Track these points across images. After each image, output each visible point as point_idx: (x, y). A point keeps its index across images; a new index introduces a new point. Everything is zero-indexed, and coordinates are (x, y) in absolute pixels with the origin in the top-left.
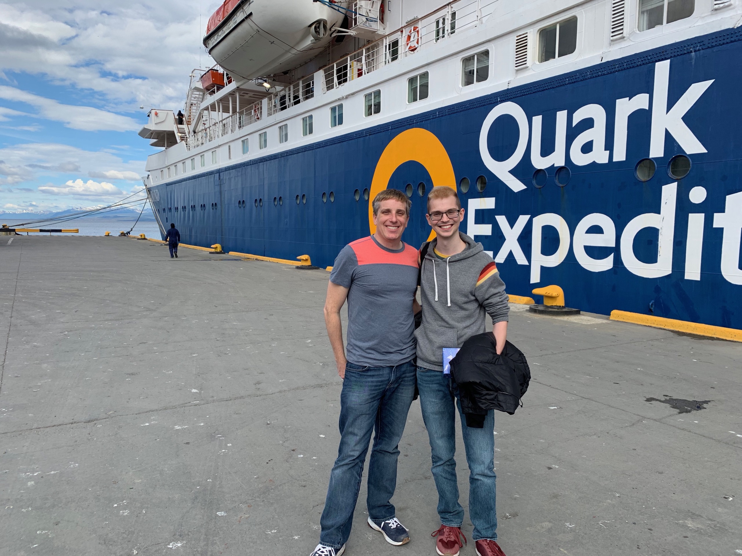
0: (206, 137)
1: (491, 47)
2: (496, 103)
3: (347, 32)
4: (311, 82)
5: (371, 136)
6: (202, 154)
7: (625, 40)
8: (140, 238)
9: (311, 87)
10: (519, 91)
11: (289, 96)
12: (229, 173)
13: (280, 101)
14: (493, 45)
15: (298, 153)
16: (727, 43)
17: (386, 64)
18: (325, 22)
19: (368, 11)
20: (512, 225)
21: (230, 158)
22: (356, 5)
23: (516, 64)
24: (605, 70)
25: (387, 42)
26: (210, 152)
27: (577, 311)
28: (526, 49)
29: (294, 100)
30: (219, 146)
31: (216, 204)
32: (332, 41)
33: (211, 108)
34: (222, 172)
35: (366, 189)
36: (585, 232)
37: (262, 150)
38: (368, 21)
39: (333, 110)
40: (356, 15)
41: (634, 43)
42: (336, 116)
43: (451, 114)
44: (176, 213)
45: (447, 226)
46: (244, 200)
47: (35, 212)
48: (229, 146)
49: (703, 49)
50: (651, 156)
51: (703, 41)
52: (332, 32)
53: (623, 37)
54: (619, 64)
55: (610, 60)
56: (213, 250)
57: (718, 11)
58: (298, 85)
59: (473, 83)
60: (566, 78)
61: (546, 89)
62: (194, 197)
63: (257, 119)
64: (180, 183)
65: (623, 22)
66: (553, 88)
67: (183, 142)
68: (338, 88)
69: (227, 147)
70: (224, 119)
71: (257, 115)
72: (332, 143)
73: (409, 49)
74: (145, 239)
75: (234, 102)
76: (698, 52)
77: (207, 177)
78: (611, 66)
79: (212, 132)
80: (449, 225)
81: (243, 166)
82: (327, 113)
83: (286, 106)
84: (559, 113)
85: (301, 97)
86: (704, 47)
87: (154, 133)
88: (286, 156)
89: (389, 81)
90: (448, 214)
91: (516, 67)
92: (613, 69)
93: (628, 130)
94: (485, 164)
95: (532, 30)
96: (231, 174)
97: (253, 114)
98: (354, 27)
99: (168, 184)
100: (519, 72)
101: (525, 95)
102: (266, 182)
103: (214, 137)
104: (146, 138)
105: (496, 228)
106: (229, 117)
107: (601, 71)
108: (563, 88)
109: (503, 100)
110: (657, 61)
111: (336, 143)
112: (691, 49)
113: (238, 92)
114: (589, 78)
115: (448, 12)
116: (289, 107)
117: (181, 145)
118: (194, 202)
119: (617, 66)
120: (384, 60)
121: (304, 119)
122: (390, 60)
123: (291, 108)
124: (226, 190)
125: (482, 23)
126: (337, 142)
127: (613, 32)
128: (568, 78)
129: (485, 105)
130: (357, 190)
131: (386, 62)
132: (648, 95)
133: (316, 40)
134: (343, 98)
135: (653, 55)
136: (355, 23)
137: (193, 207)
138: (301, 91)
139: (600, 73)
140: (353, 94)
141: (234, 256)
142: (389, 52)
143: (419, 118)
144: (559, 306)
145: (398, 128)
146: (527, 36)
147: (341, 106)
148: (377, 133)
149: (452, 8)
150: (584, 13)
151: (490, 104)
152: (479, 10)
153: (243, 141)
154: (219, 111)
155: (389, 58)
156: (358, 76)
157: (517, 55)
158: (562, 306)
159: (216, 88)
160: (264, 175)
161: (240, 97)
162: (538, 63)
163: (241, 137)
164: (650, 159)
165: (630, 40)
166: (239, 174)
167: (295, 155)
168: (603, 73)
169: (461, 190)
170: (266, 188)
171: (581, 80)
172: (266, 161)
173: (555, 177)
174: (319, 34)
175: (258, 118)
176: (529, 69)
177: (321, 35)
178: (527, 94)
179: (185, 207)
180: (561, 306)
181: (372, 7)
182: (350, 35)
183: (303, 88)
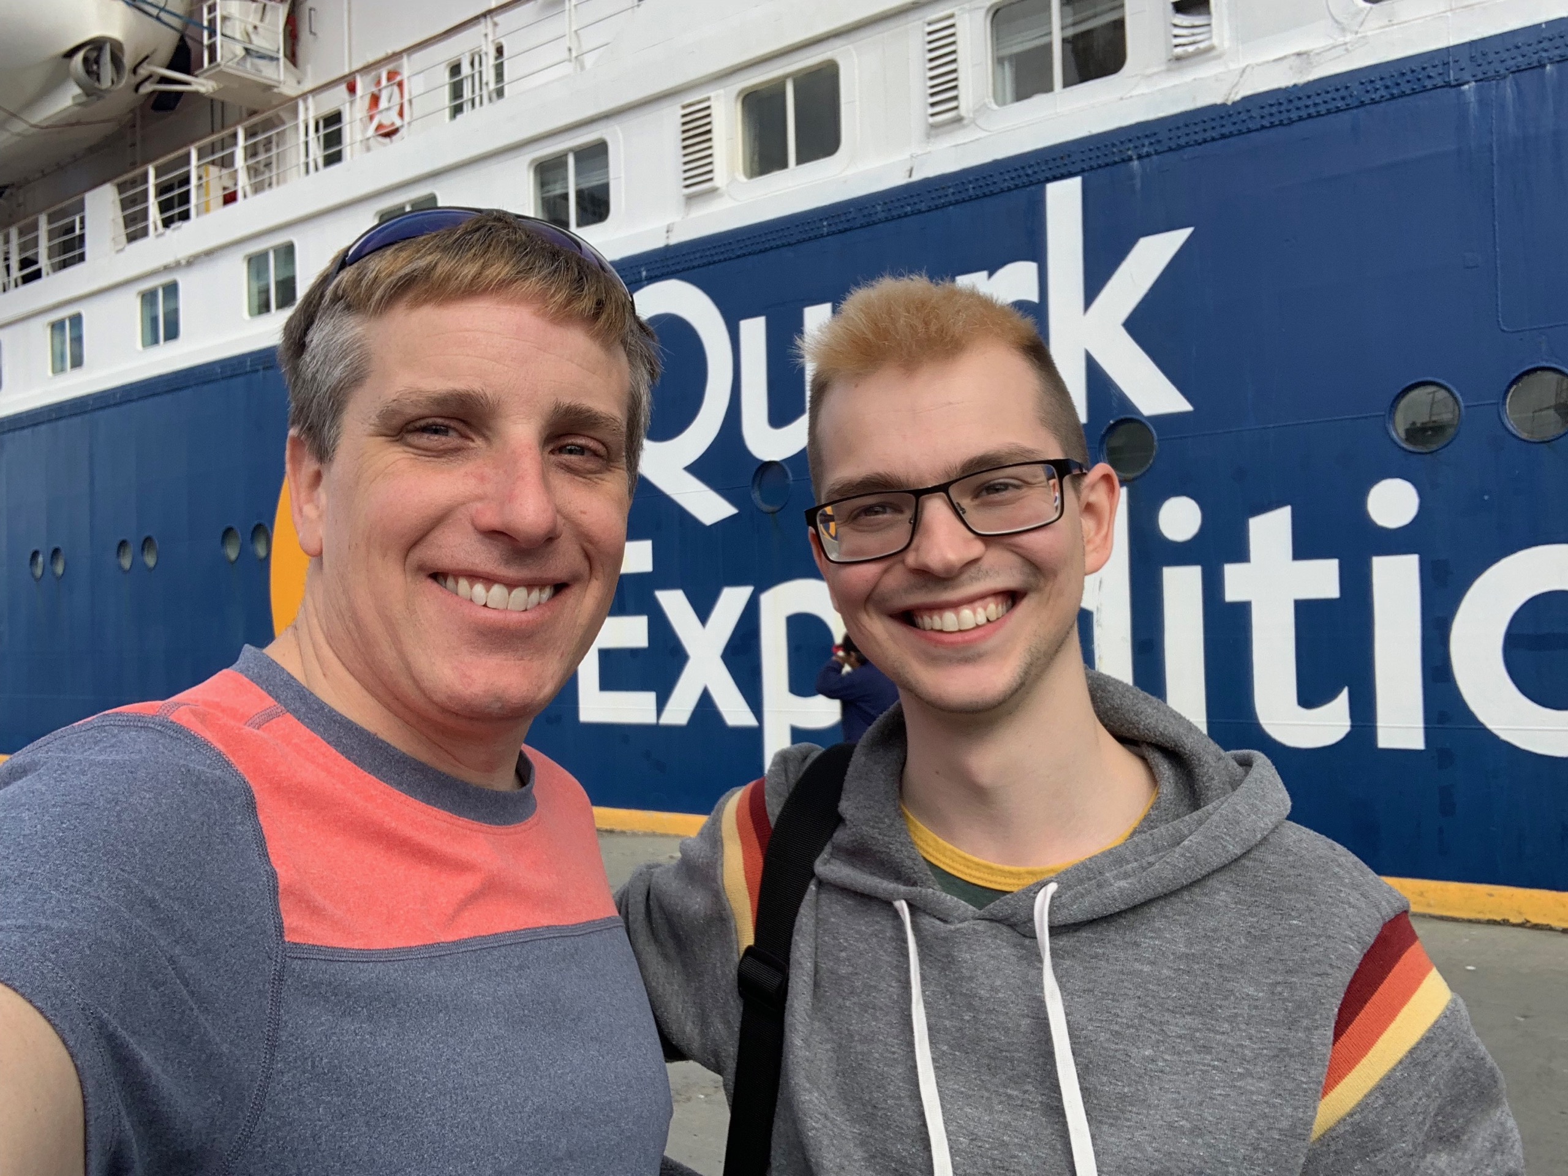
1: (614, 134)
2: (637, 284)
3: (187, 84)
4: (78, 218)
7: (964, 127)
9: (78, 232)
10: (698, 251)
11: (7, 258)
14: (618, 129)
16: (1213, 139)
17: (307, 172)
18: (117, 47)
19: (250, 29)
20: (703, 616)
22: (212, 9)
23: (685, 179)
24: (921, 201)
25: (310, 112)
28: (710, 140)
29: (21, 270)
32: (142, 106)
35: (261, 526)
38: (249, 58)
39: (148, 298)
40: (212, 33)
41: (987, 134)
42: (158, 317)
45: (966, 613)
49: (1157, 153)
51: (1155, 134)
52: (138, 79)
53: (959, 120)
54: (956, 185)
55: (931, 175)
57: (1184, 63)
58: (35, 227)
60: (821, 220)
61: (772, 248)
65: (956, 79)
66: (790, 244)
68: (162, 235)
73: (376, 131)
76: (1146, 160)
78: (936, 190)
80: (982, 597)
82: (130, 305)
84: (808, 311)
85: (44, 262)
86: (1159, 148)
90: (966, 502)
91: (687, 186)
92: (940, 197)
95: (721, 91)
98: (208, 71)
100: (694, 201)
101: (715, 262)
105: (660, 626)
108: (815, 244)
109: (656, 276)
110: (1049, 180)
111: (158, 395)
112: (1130, 153)
114: (880, 221)
115: (486, 35)
119: (952, 190)
120: (302, 159)
121: (56, 327)
122: (320, 162)
123: (13, 291)
125: (582, 68)
127: (933, 105)
128: (827, 219)
130: (229, 530)
131: (307, 165)
132: (1034, 266)
133: (88, 96)
134: (179, 263)
135: (1038, 164)
136: (212, 58)
138: (44, 243)
139: (909, 208)
140: (209, 253)
142: (316, 139)
146: (708, 108)
147: (171, 290)
149: (495, 25)
150: (854, 53)
152: (573, 34)
155: (318, 155)
156: (225, 204)
157: (685, 155)
162: (743, 179)
165: (977, 125)
168: (917, 207)
171: (862, 227)
174: (98, 79)
176: (721, 195)
177: (106, 83)
178: (720, 261)
181: (262, 20)
182: (196, 94)
183: (52, 235)
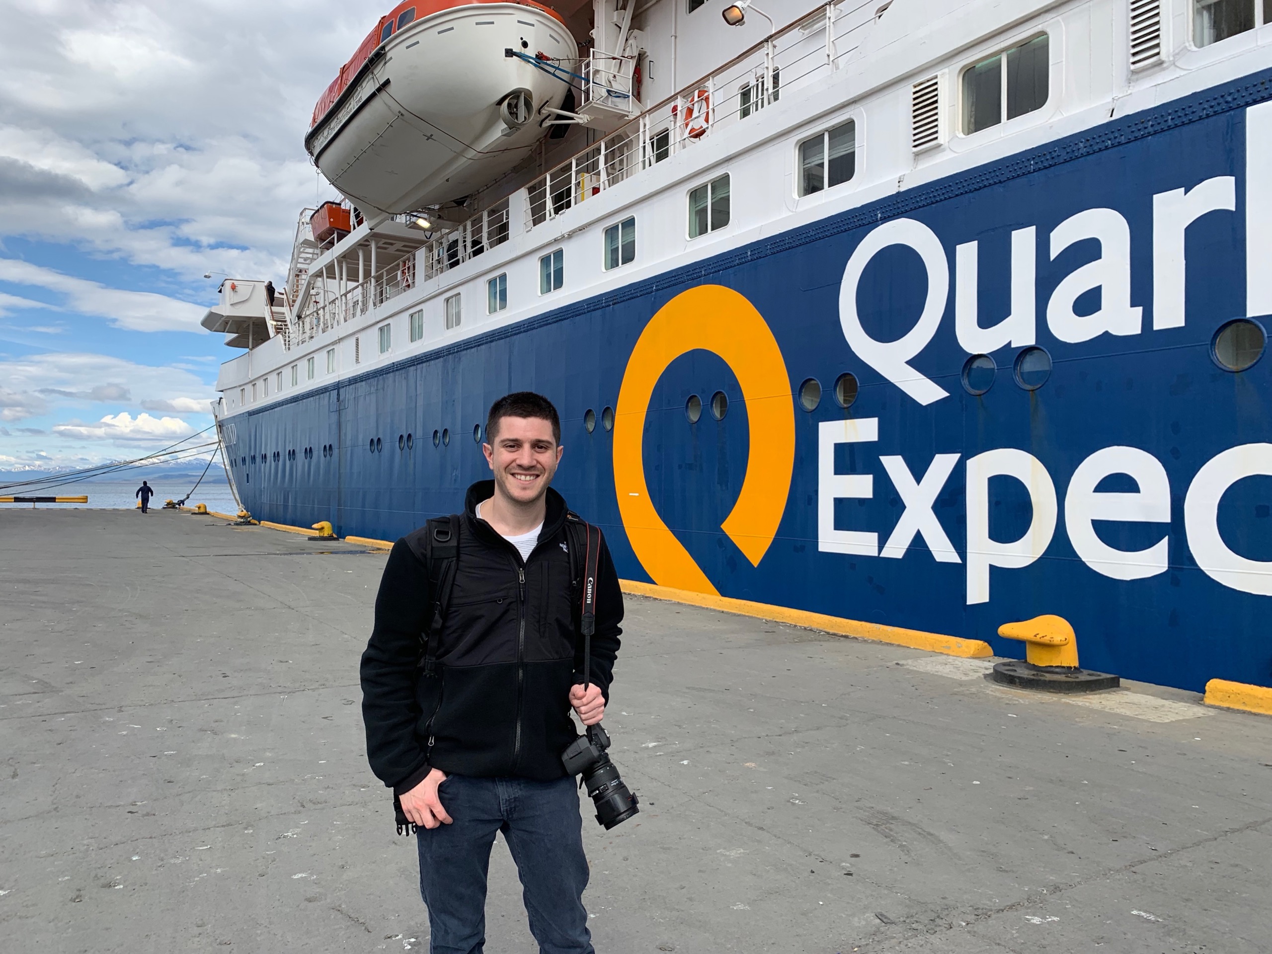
0: (318, 325)
1: (859, 114)
2: (874, 224)
3: (572, 119)
4: (505, 211)
5: (616, 306)
6: (309, 357)
7: (1164, 69)
8: (197, 512)
9: (505, 221)
10: (923, 194)
11: (465, 241)
12: (355, 388)
13: (447, 252)
14: (862, 109)
15: (479, 345)
17: (644, 168)
18: (528, 95)
19: (611, 78)
20: (918, 476)
21: (357, 361)
22: (588, 65)
23: (915, 141)
24: (1122, 135)
25: (647, 126)
26: (325, 352)
27: (1112, 678)
28: (936, 108)
29: (472, 248)
30: (339, 340)
31: (330, 446)
32: (544, 136)
33: (327, 274)
34: (343, 387)
35: (608, 408)
36: (1093, 489)
37: (414, 343)
38: (610, 97)
39: (545, 261)
40: (587, 83)
41: (1185, 72)
42: (550, 273)
43: (778, 252)
44: (263, 465)
46: (381, 436)
47: (45, 469)
48: (357, 339)
50: (1250, 314)
52: (543, 117)
53: (1161, 63)
54: (1156, 118)
55: (1131, 113)
56: (316, 534)
58: (480, 219)
59: (822, 188)
60: (1029, 160)
61: (985, 186)
62: (293, 436)
63: (407, 288)
64: (271, 411)
65: (1158, 30)
66: (1000, 182)
67: (280, 335)
68: (554, 218)
69: (353, 341)
70: (350, 291)
71: (407, 280)
72: (542, 323)
73: (689, 134)
74: (206, 513)
75: (367, 260)
77: (317, 397)
78: (1136, 124)
79: (327, 316)
81: (380, 375)
82: (534, 267)
83: (459, 260)
84: (1015, 234)
85: (485, 242)
87: (230, 323)
88: (457, 352)
89: (652, 198)
91: (915, 146)
92: (1139, 130)
93: (1186, 259)
94: (853, 350)
95: (946, 70)
96: (359, 390)
97: (399, 278)
98: (584, 106)
99: (251, 414)
100: (921, 157)
101: (937, 202)
102: (420, 402)
103: (332, 325)
104: (215, 331)
105: (883, 482)
106: (357, 287)
107: (1112, 137)
108: (1024, 180)
109: (889, 217)
110: (1249, 104)
111: (550, 324)
113: (375, 240)
114: (1082, 156)
115: (767, 55)
116: (463, 262)
117: (276, 342)
118: (293, 445)
119: (1151, 123)
120: (641, 159)
121: (492, 283)
122: (653, 160)
123: (468, 262)
124: (349, 421)
125: (837, 68)
126: (553, 320)
127: (1134, 54)
128: (1034, 158)
129: (849, 229)
130: (589, 411)
131: (644, 162)
132: (1232, 179)
133: (510, 129)
134: (563, 237)
135: (1238, 91)
136: (587, 99)
137: (292, 454)
138: (485, 230)
139: (1109, 142)
140: (582, 229)
141: (355, 545)
142: (650, 144)
143: (712, 266)
144: (1068, 667)
145: (669, 287)
146: (935, 84)
147: (559, 254)
148: (629, 299)
149: (775, 47)
150: (1063, 24)
151: (860, 226)
152: (831, 43)
153: (381, 329)
154: (341, 279)
155: (651, 154)
156: (594, 194)
157: (915, 123)
158: (1075, 667)
159: (335, 235)
160: (416, 389)
161: (379, 250)
162: (961, 135)
163: (378, 322)
164: (1248, 321)
165: (1177, 66)
166: (372, 389)
167: (473, 349)
168: (1117, 140)
169: (802, 404)
170: (420, 414)
171: (1066, 161)
172: (422, 363)
173: (1014, 369)
174: (516, 118)
175: (409, 286)
176: (944, 150)
177: (521, 119)
178: (941, 200)
179: (278, 453)
180: (1071, 668)
181: (618, 72)
182: (578, 124)
183: (490, 224)
